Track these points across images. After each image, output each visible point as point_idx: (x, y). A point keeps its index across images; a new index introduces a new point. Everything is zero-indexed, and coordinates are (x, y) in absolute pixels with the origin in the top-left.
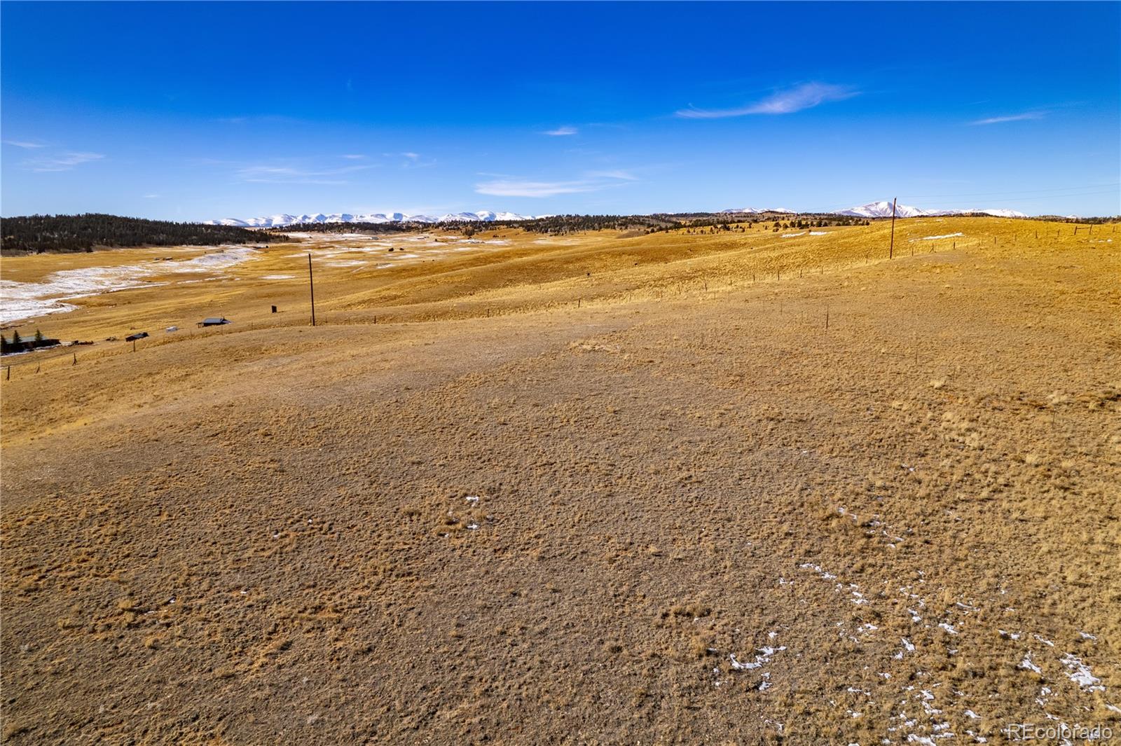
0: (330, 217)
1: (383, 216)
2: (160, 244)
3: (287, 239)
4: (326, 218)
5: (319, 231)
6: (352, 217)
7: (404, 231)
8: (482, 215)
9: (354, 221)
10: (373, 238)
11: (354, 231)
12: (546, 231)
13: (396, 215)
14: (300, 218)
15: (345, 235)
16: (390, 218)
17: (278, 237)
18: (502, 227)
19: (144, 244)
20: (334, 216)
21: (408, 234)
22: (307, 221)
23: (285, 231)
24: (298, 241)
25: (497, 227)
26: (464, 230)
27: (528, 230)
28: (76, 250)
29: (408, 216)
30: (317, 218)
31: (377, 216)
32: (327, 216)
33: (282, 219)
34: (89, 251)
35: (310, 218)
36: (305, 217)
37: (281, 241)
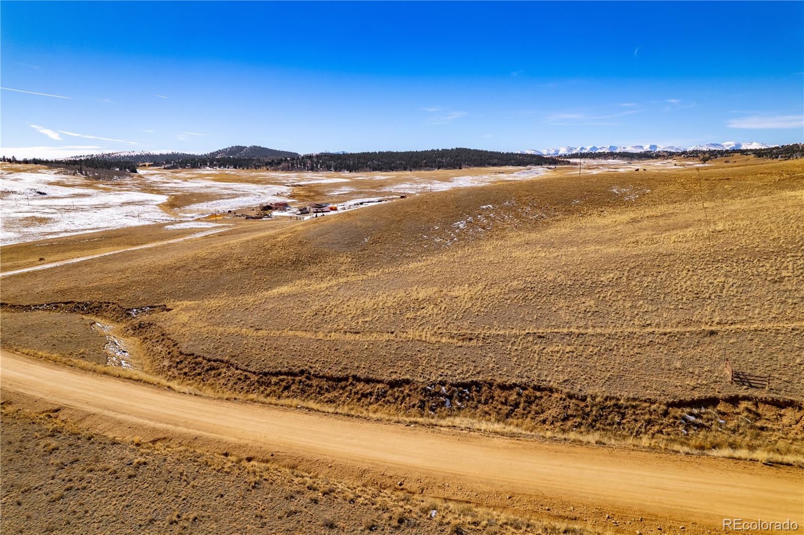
0: (600, 148)
1: (641, 147)
2: (494, 165)
3: (569, 163)
4: (598, 149)
5: (590, 158)
6: (617, 148)
7: (653, 158)
8: (728, 145)
9: (618, 151)
10: (628, 163)
11: (616, 158)
12: (777, 158)
13: (652, 147)
14: (579, 149)
15: (608, 161)
16: (647, 148)
17: (563, 161)
18: (736, 154)
19: (486, 165)
20: (603, 147)
21: (656, 160)
22: (583, 151)
23: (568, 158)
24: (576, 164)
25: (732, 154)
26: (702, 157)
27: (759, 157)
28: (455, 168)
29: (661, 148)
30: (591, 149)
31: (636, 147)
32: (598, 147)
33: (566, 150)
34: (461, 168)
35: (585, 149)
36: (582, 148)
37: (565, 164)
